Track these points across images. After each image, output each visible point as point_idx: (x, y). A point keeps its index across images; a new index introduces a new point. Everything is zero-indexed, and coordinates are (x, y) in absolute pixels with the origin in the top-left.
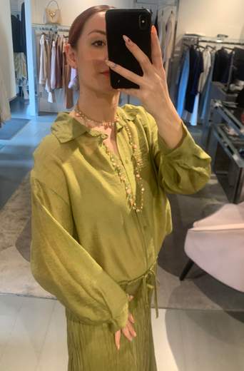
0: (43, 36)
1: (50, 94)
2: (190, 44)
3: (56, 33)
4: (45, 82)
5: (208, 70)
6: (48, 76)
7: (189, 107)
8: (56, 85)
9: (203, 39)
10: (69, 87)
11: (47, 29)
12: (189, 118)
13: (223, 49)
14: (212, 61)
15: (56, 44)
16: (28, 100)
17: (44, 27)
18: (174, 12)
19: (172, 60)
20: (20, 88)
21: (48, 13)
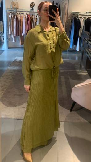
0: (11, 13)
1: (14, 39)
2: (74, 16)
3: (16, 12)
4: (11, 33)
5: (83, 27)
6: (13, 31)
7: (75, 43)
8: (16, 34)
9: (80, 14)
10: (22, 35)
12: (76, 48)
13: (89, 18)
14: (84, 23)
15: (16, 17)
17: (11, 9)
18: (67, 3)
21: (13, 4)
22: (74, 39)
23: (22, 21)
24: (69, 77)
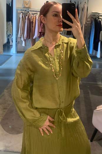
0: (21, 14)
1: (24, 42)
2: (94, 17)
3: (28, 12)
4: (21, 36)
6: (23, 33)
7: (96, 48)
8: (27, 37)
9: (101, 15)
10: (34, 38)
11: (24, 10)
12: (96, 54)
15: (28, 17)
16: (12, 45)
17: (22, 9)
18: (86, 2)
19: (86, 25)
20: (8, 39)
21: (25, 3)
22: (94, 43)
23: (34, 22)
24: (89, 91)
